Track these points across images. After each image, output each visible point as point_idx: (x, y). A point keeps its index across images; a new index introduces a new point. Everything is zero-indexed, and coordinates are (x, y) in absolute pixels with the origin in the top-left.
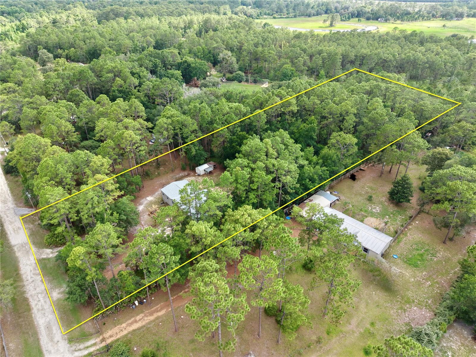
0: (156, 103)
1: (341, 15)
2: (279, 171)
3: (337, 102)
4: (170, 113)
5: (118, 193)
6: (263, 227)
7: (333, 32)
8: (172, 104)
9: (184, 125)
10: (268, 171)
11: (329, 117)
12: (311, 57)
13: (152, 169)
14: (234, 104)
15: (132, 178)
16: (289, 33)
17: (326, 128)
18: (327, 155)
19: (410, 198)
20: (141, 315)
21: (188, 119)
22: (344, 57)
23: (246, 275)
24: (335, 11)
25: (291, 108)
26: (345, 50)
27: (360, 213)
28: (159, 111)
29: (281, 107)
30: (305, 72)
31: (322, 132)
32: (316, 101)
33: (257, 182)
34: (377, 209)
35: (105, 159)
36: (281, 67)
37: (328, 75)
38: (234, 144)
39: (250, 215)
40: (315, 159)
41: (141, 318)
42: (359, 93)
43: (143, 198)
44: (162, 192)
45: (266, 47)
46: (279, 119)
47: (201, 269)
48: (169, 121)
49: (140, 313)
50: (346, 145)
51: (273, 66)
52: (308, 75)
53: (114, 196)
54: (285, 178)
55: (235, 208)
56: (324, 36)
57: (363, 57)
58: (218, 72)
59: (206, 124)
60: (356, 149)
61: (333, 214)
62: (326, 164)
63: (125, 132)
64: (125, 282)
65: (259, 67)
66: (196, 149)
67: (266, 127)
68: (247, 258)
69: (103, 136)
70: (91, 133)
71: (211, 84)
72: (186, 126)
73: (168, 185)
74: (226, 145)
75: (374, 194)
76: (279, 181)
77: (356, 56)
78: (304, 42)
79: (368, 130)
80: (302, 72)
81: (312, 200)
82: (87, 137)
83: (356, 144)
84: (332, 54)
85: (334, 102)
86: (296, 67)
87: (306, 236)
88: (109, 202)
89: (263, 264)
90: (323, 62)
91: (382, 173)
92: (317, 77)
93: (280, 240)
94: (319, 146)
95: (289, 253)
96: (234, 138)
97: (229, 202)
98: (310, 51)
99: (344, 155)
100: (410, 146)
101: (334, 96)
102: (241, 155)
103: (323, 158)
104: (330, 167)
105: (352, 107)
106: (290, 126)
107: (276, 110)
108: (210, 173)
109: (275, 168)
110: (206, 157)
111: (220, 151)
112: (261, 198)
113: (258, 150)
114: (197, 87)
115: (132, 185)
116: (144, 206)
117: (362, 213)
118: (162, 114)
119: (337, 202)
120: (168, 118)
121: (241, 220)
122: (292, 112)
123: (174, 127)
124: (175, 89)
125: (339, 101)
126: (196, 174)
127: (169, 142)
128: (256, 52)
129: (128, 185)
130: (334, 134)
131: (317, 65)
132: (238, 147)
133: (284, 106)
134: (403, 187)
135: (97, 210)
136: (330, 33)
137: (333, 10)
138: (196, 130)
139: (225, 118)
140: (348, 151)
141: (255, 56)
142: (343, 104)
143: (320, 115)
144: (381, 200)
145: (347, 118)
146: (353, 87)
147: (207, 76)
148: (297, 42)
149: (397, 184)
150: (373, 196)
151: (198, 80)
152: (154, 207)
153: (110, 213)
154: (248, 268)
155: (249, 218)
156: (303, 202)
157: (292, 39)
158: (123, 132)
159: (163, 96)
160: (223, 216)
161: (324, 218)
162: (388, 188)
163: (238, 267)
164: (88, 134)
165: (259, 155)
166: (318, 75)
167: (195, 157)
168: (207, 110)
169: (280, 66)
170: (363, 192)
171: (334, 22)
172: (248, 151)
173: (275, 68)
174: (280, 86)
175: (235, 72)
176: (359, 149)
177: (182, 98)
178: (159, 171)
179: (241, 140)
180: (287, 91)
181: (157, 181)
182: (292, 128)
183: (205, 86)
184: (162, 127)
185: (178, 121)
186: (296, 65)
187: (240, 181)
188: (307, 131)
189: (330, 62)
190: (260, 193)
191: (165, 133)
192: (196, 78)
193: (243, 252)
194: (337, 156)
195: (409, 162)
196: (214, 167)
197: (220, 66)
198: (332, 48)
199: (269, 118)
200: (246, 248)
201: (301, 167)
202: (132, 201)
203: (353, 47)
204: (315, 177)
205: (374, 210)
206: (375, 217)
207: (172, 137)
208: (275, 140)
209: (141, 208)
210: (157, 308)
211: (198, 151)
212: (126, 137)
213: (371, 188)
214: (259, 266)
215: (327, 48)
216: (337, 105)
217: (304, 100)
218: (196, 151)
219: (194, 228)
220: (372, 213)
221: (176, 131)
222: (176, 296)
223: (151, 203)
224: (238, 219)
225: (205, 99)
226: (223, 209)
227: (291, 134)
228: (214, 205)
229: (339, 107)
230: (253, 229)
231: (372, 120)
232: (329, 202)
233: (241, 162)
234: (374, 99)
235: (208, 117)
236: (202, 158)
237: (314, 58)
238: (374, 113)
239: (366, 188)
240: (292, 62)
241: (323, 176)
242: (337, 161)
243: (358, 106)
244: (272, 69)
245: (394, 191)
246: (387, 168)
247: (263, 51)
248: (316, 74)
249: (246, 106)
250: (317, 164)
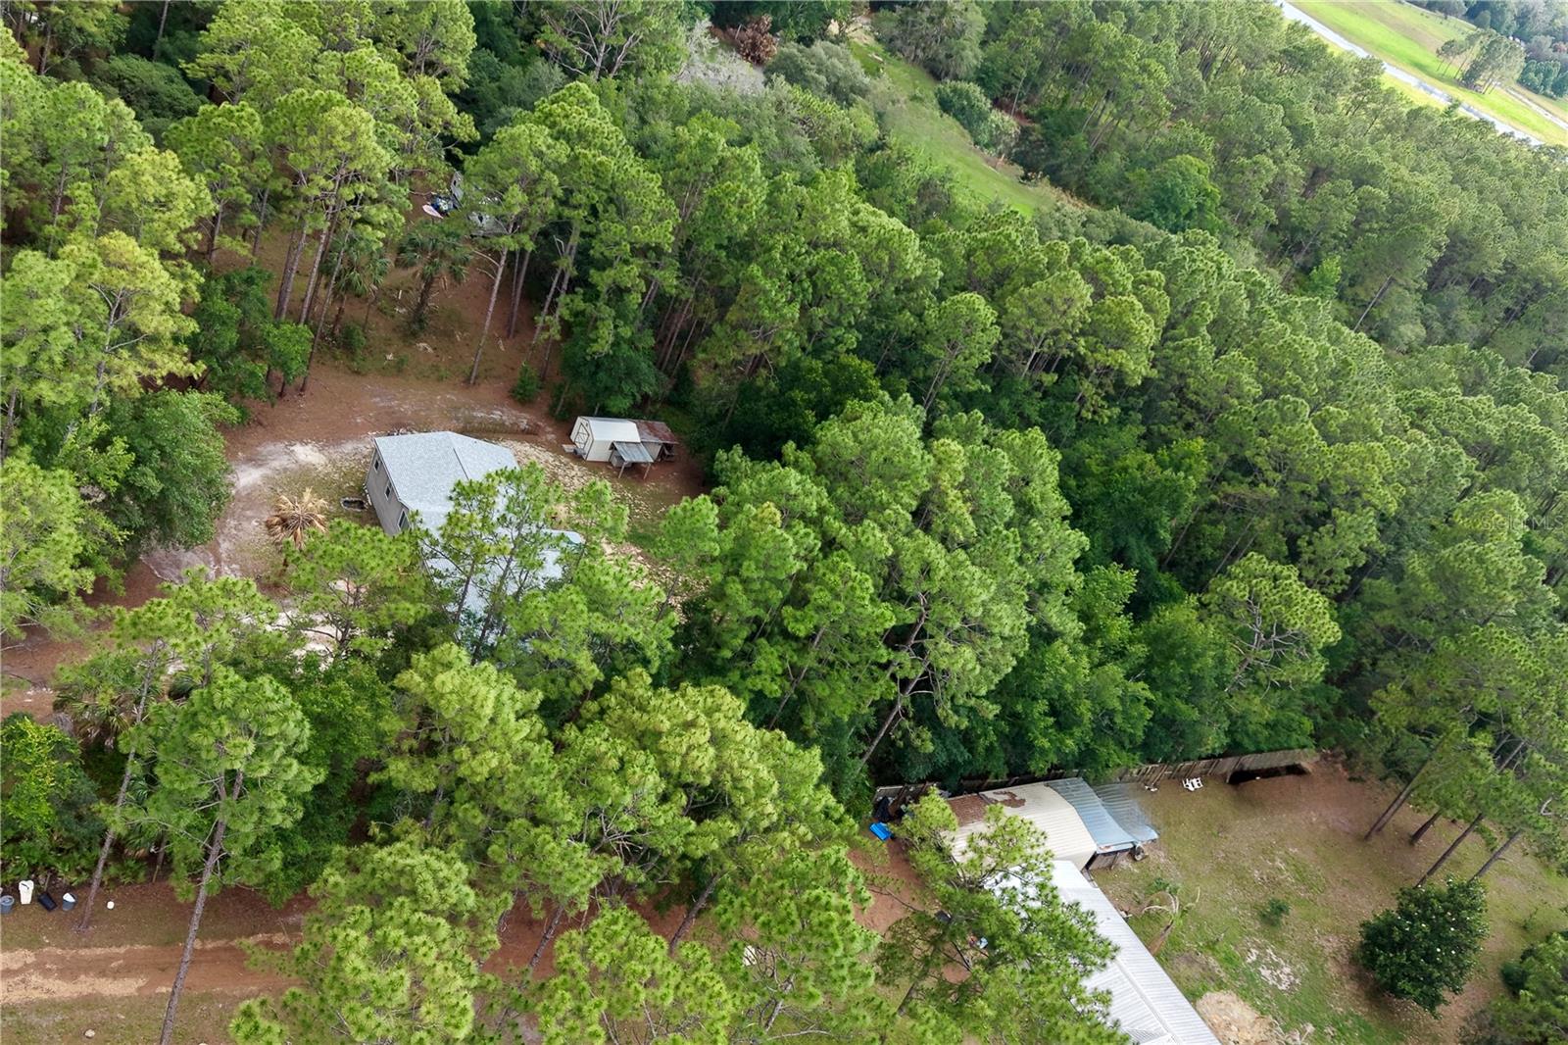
0: (540, 43)
1: (1532, 56)
2: (937, 607)
3: (1333, 427)
4: (579, 118)
5: (174, 363)
6: (753, 822)
7: (1461, 112)
8: (610, 82)
9: (615, 202)
10: (892, 588)
11: (1271, 475)
12: (1317, 174)
13: (380, 329)
14: (884, 218)
15: (269, 327)
16: (1272, 24)
17: (1229, 517)
18: (1176, 637)
19: (1446, 993)
20: (21, 953)
21: (646, 185)
22: (1460, 245)
23: (579, 995)
24: (1515, 26)
25: (1121, 357)
26: (1476, 218)
27: (1201, 957)
28: (536, 87)
29: (1083, 333)
30: (1259, 229)
31: (1208, 529)
32: (1245, 378)
33: (820, 609)
34: (1282, 976)
35: (187, 182)
36: (1164, 153)
37: (1349, 292)
38: (798, 395)
39: (718, 740)
40: (1119, 627)
41: (15, 966)
42: (1444, 433)
43: (278, 438)
44: (376, 451)
45: (1141, 33)
46: (1050, 379)
47: (387, 875)
48: (561, 151)
49: (21, 945)
50: (1281, 631)
51: (1134, 134)
52: (1264, 249)
53: (152, 365)
54: (949, 648)
55: (669, 678)
56: (1415, 113)
57: (1537, 286)
58: (878, 40)
59: (719, 247)
60: (1315, 670)
61: (1083, 908)
62: (1155, 671)
63: (340, 103)
64: (18, 774)
65: (1069, 107)
66: (616, 335)
67: (975, 385)
68: (618, 921)
69: (227, 76)
70: (181, 34)
71: (822, 78)
72: (622, 212)
73: (417, 436)
74: (759, 382)
75: (1299, 902)
76: (921, 651)
77: (1510, 267)
78: (1317, 97)
79: (1409, 615)
80: (1245, 219)
81: (1022, 802)
82: (153, 40)
83: (1328, 651)
84: (1414, 209)
85: (1321, 424)
86: (1229, 187)
87: (921, 948)
88: (116, 381)
89: (673, 982)
90: (1356, 224)
91: (1377, 828)
92: (1301, 277)
93: (799, 908)
94: (1165, 579)
95: (810, 983)
96: (811, 370)
97: (656, 638)
98: (1321, 145)
99: (1251, 671)
100: (1554, 768)
101: (1333, 396)
102: (805, 457)
103: (1153, 640)
104: (1167, 696)
105: (1386, 481)
106: (1080, 433)
107: (1056, 333)
108: (635, 470)
109: (925, 586)
110: (646, 389)
111: (720, 396)
112: (804, 685)
113: (893, 475)
114: (757, 61)
115: (256, 356)
116: (267, 479)
117: (1212, 960)
118: (544, 105)
119: (1125, 863)
120: (560, 135)
121: (668, 743)
122: (1120, 378)
123: (569, 192)
124: (655, 23)
125: (1344, 429)
126: (568, 448)
127: (514, 247)
128: (1086, 36)
129: (240, 347)
130: (1255, 561)
131: (1324, 225)
132: (811, 416)
133: (1095, 334)
134: (1437, 933)
135: (45, 390)
136: (1448, 113)
137: (1509, 18)
138: (658, 250)
139: (815, 258)
140: (1276, 662)
141: (1076, 53)
142: (1353, 446)
143: (1233, 450)
144: (1318, 941)
145: (1343, 517)
146: (1432, 394)
147: (824, 36)
148: (1286, 82)
149: (1417, 904)
150: (1293, 910)
151: (773, 30)
152: (311, 502)
153: (95, 433)
154: (603, 967)
155: (712, 751)
156: (978, 789)
157: (1272, 58)
158: (329, 100)
159: (584, 28)
160: (601, 689)
161: (1037, 905)
162: (1373, 904)
163: (558, 943)
164: (168, 34)
165: (884, 495)
166: (1305, 270)
167: (598, 365)
168: (750, 186)
169: (1161, 148)
170: (1256, 874)
171: (1485, 75)
172: (847, 456)
173: (1138, 149)
174: (1120, 239)
175: (956, 78)
176: (1328, 679)
177: (666, 78)
178: (405, 353)
179: (837, 391)
180: (1142, 275)
181: (377, 395)
182: (1084, 446)
183: (795, 75)
184: (516, 162)
185: (598, 171)
186: (1237, 178)
187: (749, 569)
188: (1141, 491)
189: (1388, 238)
190: (809, 662)
191: (517, 196)
192: (768, 19)
193: (612, 887)
194: (1221, 661)
195: (1512, 836)
196: (662, 454)
197: (902, 22)
198: (1424, 180)
199: (1005, 352)
200: (634, 874)
201: (1043, 635)
202: (222, 426)
203: (1516, 223)
204: (1083, 709)
205: (1265, 972)
206: (1254, 1005)
207: (537, 226)
208: (990, 461)
209: (247, 478)
210: (110, 959)
211: (625, 347)
212: (332, 130)
213: (1300, 872)
214: (652, 983)
215: (1404, 172)
216: (1329, 439)
217: (1193, 350)
218: (616, 344)
219: (446, 681)
220: (1251, 978)
221: (567, 212)
222: (221, 943)
223: (303, 478)
224: (659, 734)
225: (766, 131)
226: (614, 657)
227: (1071, 469)
228: (583, 620)
229: (1331, 453)
230: (707, 803)
231: (1445, 577)
232: (1090, 847)
233: (794, 489)
234: (1498, 495)
235: (740, 217)
236: (626, 388)
237: (1328, 186)
238: (1470, 554)
239: (1278, 863)
240: (1223, 156)
241: (1118, 719)
242: (1210, 683)
243: (1414, 490)
244: (1124, 147)
245: (1391, 931)
246: (1409, 818)
247: (1122, 47)
248: (1300, 259)
249: (931, 254)
250: (1120, 654)
